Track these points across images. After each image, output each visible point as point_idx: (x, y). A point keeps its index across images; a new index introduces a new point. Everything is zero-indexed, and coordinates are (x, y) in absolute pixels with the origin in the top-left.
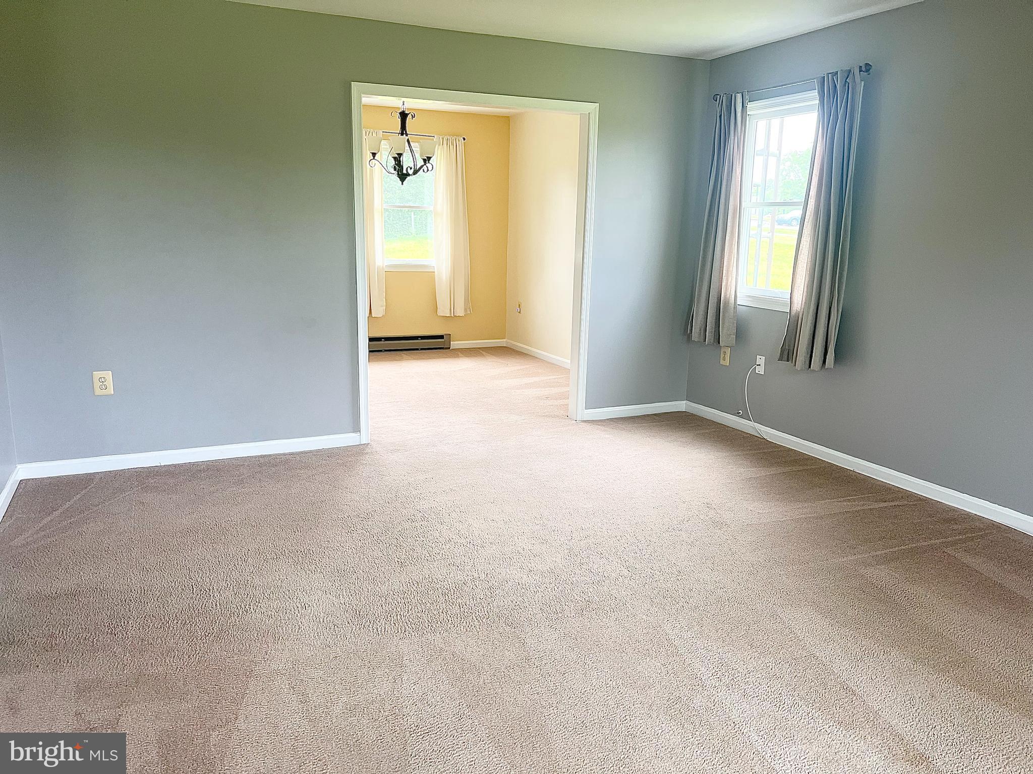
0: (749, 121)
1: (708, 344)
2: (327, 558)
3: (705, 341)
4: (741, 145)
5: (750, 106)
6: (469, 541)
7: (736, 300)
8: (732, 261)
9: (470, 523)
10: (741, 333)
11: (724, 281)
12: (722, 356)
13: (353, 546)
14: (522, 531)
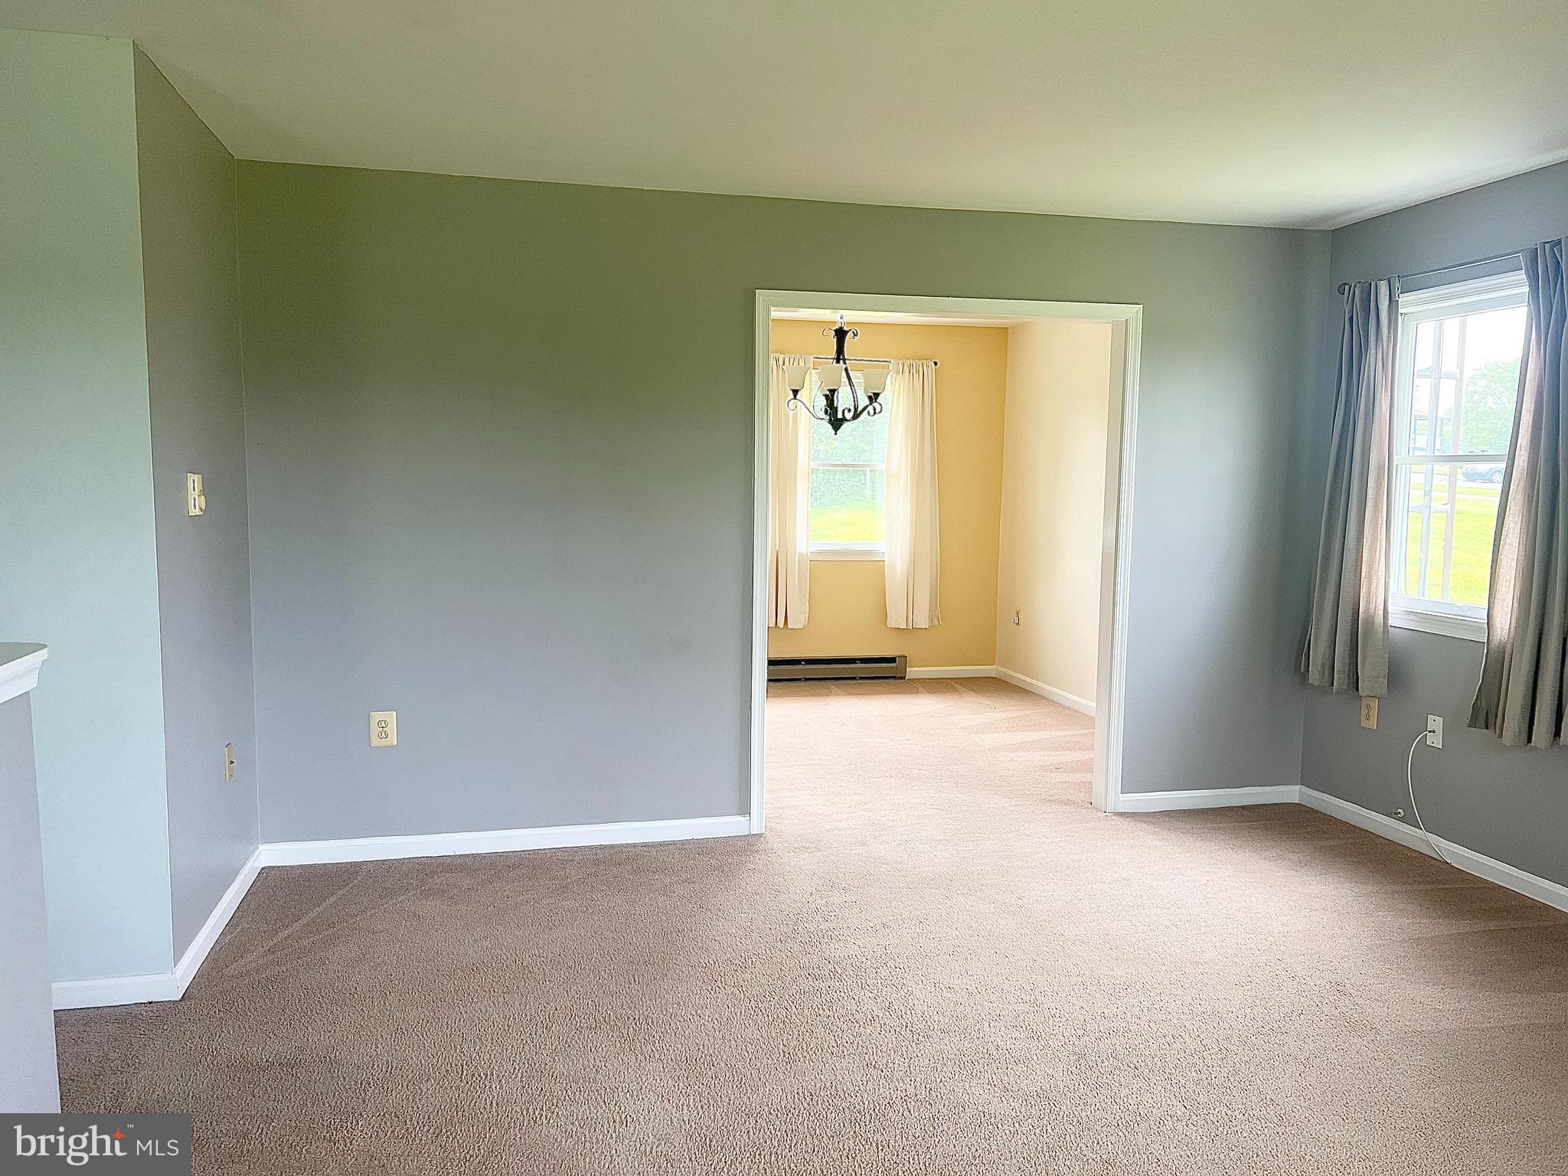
0: (1403, 322)
1: (1337, 692)
2: (673, 1035)
3: (1333, 685)
4: (1389, 363)
5: (1403, 299)
6: (904, 1024)
7: (1388, 619)
8: (1378, 552)
9: (910, 989)
10: (1397, 675)
11: (1364, 586)
12: (1364, 712)
13: (717, 1016)
14: (998, 1012)
